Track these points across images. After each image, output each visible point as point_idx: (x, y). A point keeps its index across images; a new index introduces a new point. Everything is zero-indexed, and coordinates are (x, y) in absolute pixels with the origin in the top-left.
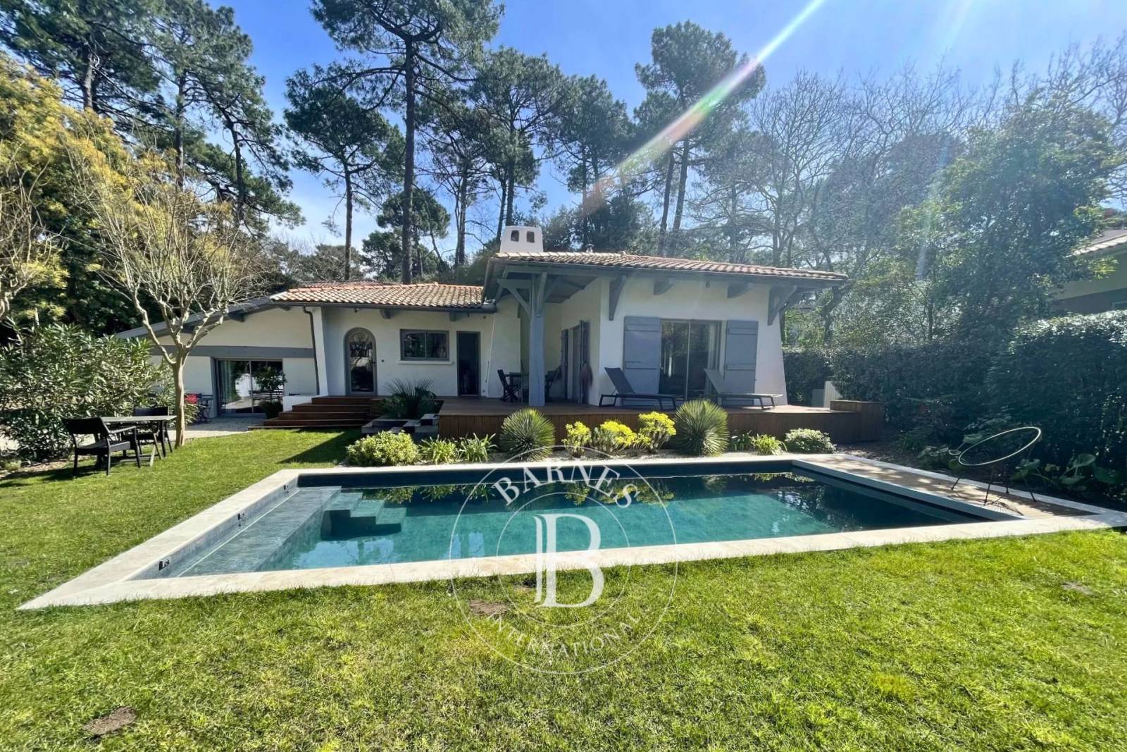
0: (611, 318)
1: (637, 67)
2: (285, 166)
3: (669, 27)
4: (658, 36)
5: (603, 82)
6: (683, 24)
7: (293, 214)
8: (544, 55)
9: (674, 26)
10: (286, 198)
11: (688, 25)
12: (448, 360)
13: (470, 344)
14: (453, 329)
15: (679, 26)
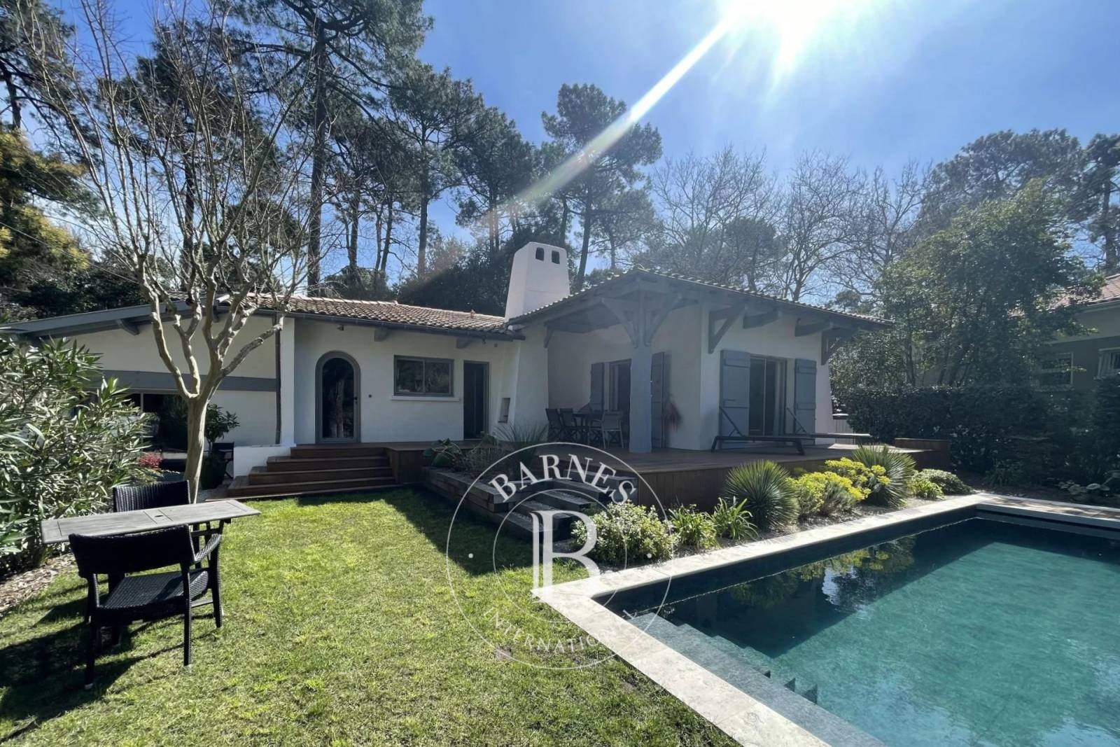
0: (710, 352)
1: (544, 115)
2: (95, 142)
3: (576, 86)
4: (565, 92)
5: (512, 122)
6: (589, 86)
7: (88, 204)
8: (469, 81)
9: (580, 86)
10: (85, 183)
11: (593, 88)
12: (452, 395)
13: (477, 376)
14: (460, 358)
15: (585, 87)
